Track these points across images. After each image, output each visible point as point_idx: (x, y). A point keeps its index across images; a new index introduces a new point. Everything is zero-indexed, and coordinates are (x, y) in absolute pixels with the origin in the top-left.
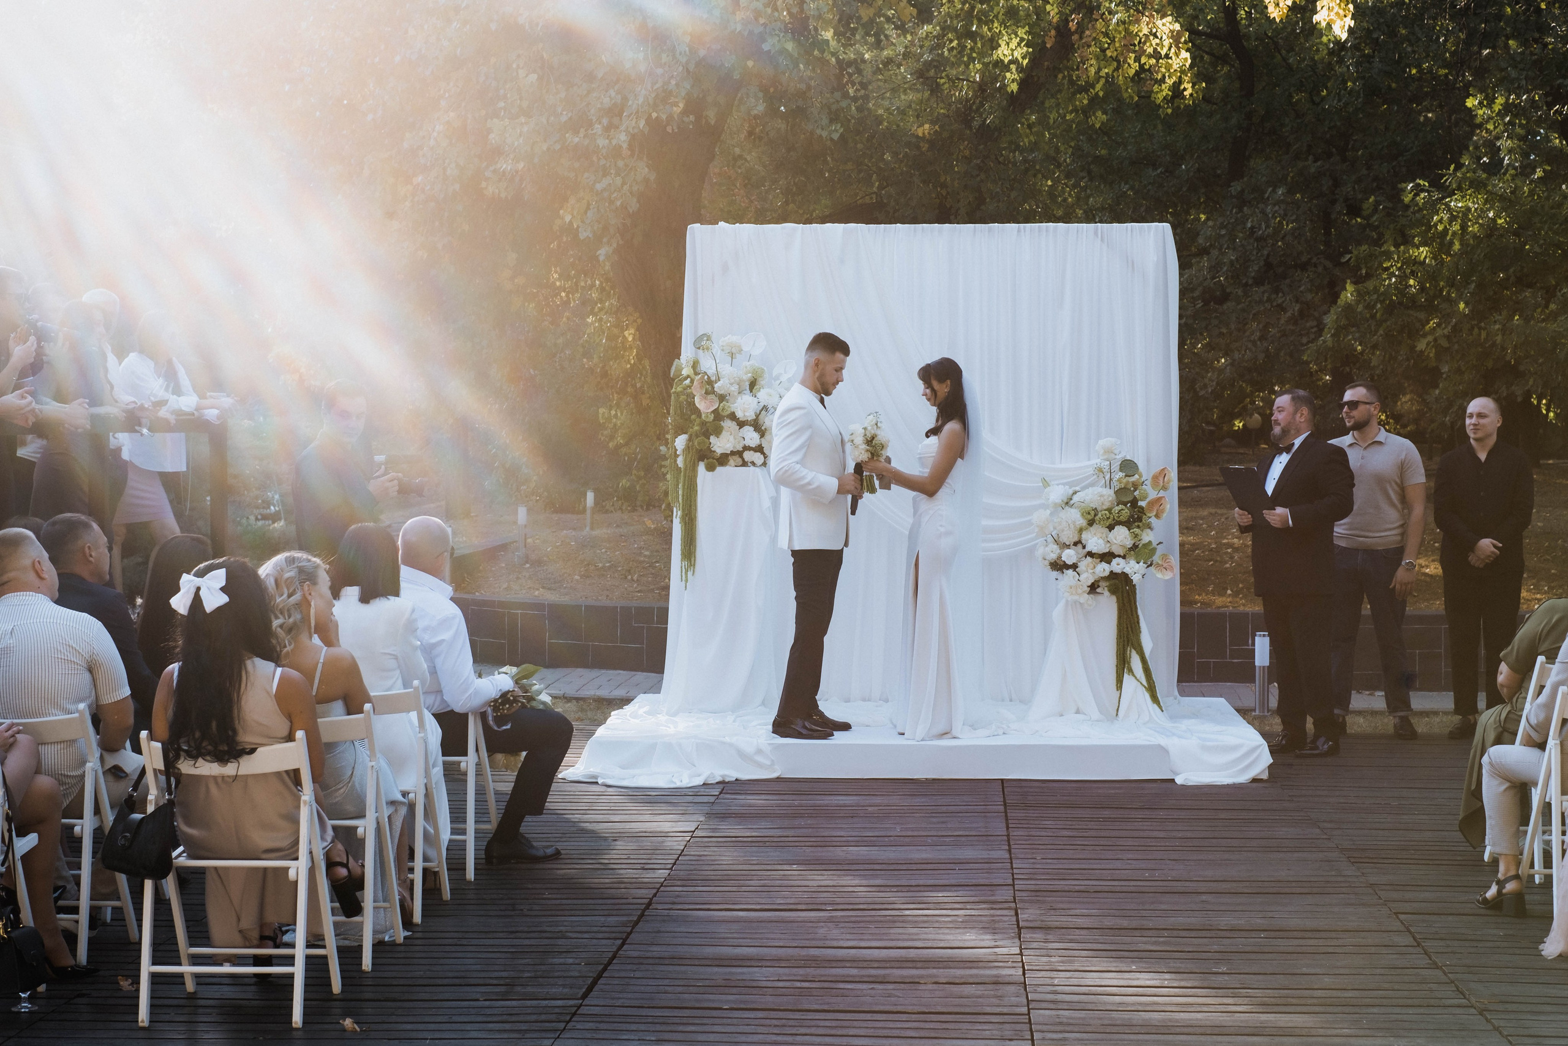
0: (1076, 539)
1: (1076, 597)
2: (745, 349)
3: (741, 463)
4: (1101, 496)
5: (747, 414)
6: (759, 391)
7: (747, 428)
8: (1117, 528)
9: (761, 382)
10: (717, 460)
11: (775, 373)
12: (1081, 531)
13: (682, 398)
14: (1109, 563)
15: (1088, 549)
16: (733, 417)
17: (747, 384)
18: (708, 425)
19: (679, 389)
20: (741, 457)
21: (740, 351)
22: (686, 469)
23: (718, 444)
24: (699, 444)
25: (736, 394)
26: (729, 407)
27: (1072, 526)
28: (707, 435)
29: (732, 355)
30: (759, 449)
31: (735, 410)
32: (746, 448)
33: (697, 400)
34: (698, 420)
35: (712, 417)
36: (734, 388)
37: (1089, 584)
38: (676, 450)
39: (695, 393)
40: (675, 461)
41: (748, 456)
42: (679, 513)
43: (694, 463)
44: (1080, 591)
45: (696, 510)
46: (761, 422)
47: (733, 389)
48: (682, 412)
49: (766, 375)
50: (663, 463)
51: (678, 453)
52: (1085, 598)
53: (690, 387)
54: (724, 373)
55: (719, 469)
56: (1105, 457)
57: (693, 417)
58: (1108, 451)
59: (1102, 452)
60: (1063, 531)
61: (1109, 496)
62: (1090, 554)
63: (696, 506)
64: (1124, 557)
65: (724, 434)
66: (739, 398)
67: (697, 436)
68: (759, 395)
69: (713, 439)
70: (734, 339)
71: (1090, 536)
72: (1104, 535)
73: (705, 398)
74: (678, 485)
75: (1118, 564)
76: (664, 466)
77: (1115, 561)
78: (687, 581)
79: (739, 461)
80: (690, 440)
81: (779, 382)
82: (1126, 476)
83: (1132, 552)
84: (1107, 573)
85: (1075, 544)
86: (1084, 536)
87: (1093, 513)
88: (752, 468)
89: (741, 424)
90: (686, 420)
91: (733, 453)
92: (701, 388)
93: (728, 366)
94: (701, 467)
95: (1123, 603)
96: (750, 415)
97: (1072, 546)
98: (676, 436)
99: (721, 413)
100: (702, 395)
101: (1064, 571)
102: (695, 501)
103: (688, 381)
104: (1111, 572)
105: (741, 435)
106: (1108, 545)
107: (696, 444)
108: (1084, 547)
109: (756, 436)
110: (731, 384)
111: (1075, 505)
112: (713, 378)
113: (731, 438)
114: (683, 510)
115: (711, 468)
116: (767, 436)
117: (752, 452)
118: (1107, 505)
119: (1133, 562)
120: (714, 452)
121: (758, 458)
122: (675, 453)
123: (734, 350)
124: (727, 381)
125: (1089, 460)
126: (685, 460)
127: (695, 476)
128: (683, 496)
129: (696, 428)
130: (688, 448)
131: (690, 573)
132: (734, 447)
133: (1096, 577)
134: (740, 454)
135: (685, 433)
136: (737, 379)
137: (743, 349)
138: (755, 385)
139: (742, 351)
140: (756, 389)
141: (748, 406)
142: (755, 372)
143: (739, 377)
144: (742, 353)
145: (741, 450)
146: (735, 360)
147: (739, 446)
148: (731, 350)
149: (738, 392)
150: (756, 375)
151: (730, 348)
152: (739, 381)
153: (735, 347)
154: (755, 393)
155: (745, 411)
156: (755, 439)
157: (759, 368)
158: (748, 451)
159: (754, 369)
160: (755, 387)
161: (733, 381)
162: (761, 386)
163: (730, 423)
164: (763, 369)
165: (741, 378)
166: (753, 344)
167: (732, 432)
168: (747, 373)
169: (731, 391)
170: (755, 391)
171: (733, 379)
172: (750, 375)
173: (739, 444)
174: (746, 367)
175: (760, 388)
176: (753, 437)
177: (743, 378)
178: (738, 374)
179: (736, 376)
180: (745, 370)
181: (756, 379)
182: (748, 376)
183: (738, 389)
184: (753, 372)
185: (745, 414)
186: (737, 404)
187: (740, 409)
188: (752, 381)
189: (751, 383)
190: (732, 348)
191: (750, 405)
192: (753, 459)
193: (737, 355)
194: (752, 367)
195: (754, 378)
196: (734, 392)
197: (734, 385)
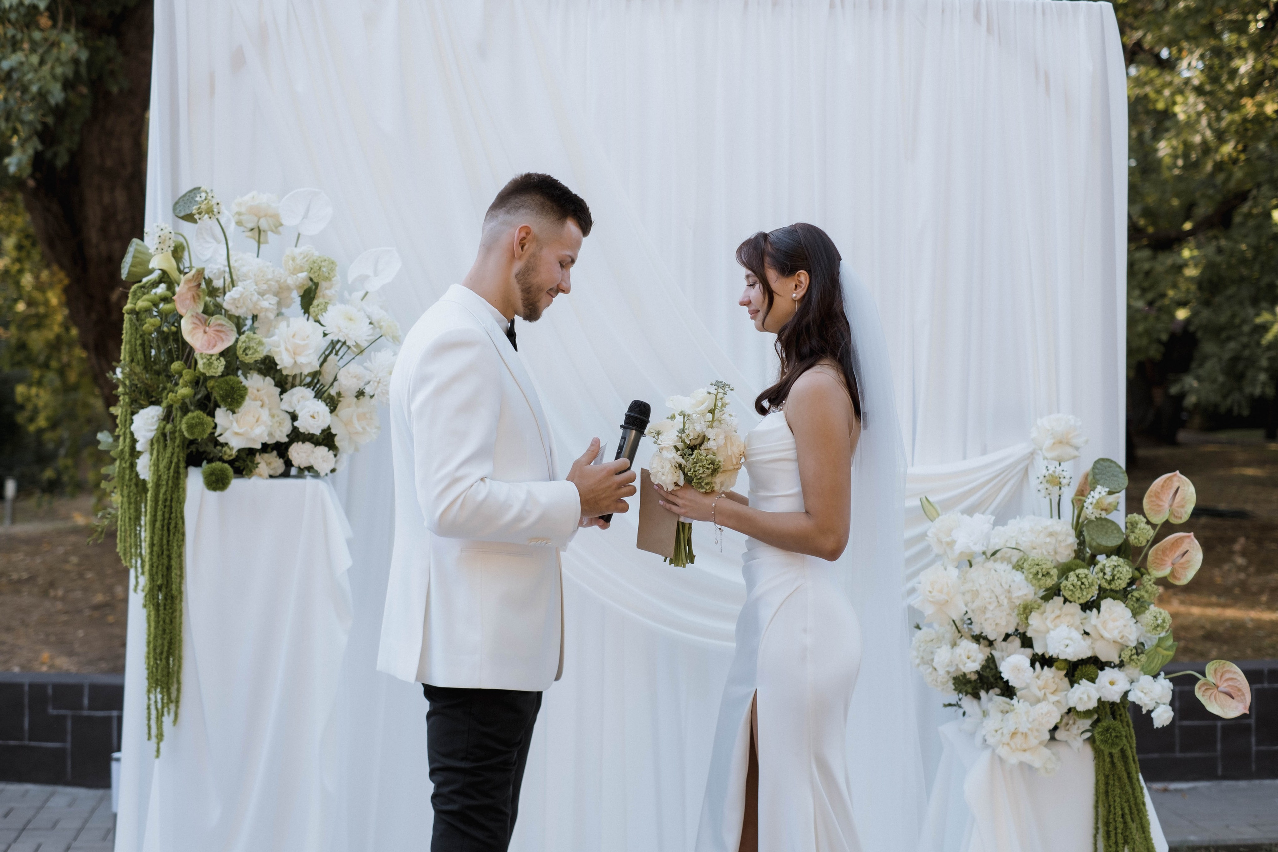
0: (1011, 630)
1: (1027, 757)
2: (289, 221)
3: (283, 470)
4: (1051, 534)
5: (301, 360)
6: (325, 310)
7: (298, 391)
8: (1106, 604)
9: (326, 292)
10: (231, 463)
11: (352, 275)
12: (1027, 610)
13: (150, 324)
14: (1093, 680)
15: (1039, 650)
16: (268, 367)
17: (297, 294)
18: (210, 384)
19: (142, 304)
20: (284, 455)
21: (277, 226)
22: (157, 485)
23: (235, 428)
24: (190, 427)
25: (271, 316)
26: (260, 343)
27: (1006, 602)
28: (207, 405)
29: (258, 233)
30: (327, 439)
31: (272, 352)
32: (298, 437)
33: (186, 326)
34: (187, 375)
35: (220, 366)
36: (268, 303)
37: (1052, 726)
38: (134, 441)
39: (181, 311)
40: (133, 466)
41: (299, 453)
42: (143, 581)
43: (177, 472)
44: (1034, 742)
45: (181, 576)
46: (327, 378)
47: (265, 304)
48: (147, 356)
49: (337, 278)
50: (104, 470)
51: (139, 447)
52: (1040, 757)
53: (165, 300)
54: (244, 269)
55: (236, 484)
56: (1054, 454)
57: (176, 366)
58: (1062, 441)
59: (1048, 442)
60: (984, 610)
61: (1068, 535)
62: (1046, 661)
63: (181, 568)
64: (1121, 665)
65: (248, 404)
66: (282, 325)
67: (185, 410)
68: (325, 318)
69: (221, 416)
70: (263, 198)
71: (1049, 623)
72: (1078, 622)
73: (206, 324)
74: (138, 518)
75: (1112, 683)
76: (107, 477)
77: (1106, 676)
78: (160, 736)
79: (278, 465)
80: (168, 417)
81: (362, 294)
82: (1110, 493)
83: (1143, 658)
84: (1093, 704)
85: (1007, 637)
86: (1035, 621)
87: (1054, 572)
88: (308, 481)
89: (283, 384)
90: (158, 373)
91: (267, 448)
92: (195, 298)
93: (250, 256)
94: (195, 480)
95: (1113, 763)
96: (308, 362)
97: (999, 644)
98: (136, 406)
99: (242, 357)
100: (196, 316)
101: (983, 694)
102: (180, 555)
103: (161, 289)
104: (1099, 700)
105: (285, 406)
106: (1088, 641)
107: (184, 427)
108: (1027, 642)
109: (321, 407)
110: (261, 294)
111: (998, 555)
112: (218, 283)
113: (264, 414)
114: (152, 579)
115: (217, 482)
116: (344, 410)
117: (308, 446)
118: (1066, 553)
119: (1146, 679)
120: (226, 444)
121: (319, 456)
122: (133, 448)
123: (263, 224)
124: (252, 288)
125: (965, 458)
126: (157, 464)
127: (181, 502)
128: (152, 545)
129: (184, 391)
130: (162, 438)
131: (167, 720)
132: (270, 434)
133: (1066, 710)
134: (281, 449)
135: (157, 403)
136: (273, 283)
137: (284, 221)
138: (312, 299)
139: (281, 225)
140: (318, 305)
141: (302, 343)
142: (318, 268)
143: (279, 279)
144: (280, 228)
145: (286, 440)
146: (266, 242)
147: (281, 431)
148: (258, 221)
149: (275, 312)
150: (318, 275)
151: (256, 219)
152: (280, 288)
153: (265, 216)
154: (316, 313)
155: (294, 354)
156: (315, 415)
157: (325, 260)
158: (300, 443)
159: (314, 262)
160: (315, 303)
161: (265, 287)
162: (327, 301)
163: (262, 381)
164: (333, 263)
165: (282, 281)
166: (307, 210)
167: (266, 401)
168: (294, 272)
169: (261, 308)
170: (316, 310)
171: (264, 284)
172: (303, 275)
173: (280, 428)
174: (293, 259)
175: (326, 303)
176: (318, 412)
177: (285, 281)
178: (276, 273)
179: (270, 276)
180: (290, 265)
181: (316, 285)
182: (297, 276)
183: (272, 305)
184: (311, 268)
185: (294, 359)
186: (275, 338)
187: (282, 348)
188: (305, 288)
189: (305, 292)
190: (259, 218)
191: (304, 340)
192: (312, 461)
193: (269, 233)
194: (304, 257)
195: (310, 283)
196: (267, 310)
197: (267, 296)
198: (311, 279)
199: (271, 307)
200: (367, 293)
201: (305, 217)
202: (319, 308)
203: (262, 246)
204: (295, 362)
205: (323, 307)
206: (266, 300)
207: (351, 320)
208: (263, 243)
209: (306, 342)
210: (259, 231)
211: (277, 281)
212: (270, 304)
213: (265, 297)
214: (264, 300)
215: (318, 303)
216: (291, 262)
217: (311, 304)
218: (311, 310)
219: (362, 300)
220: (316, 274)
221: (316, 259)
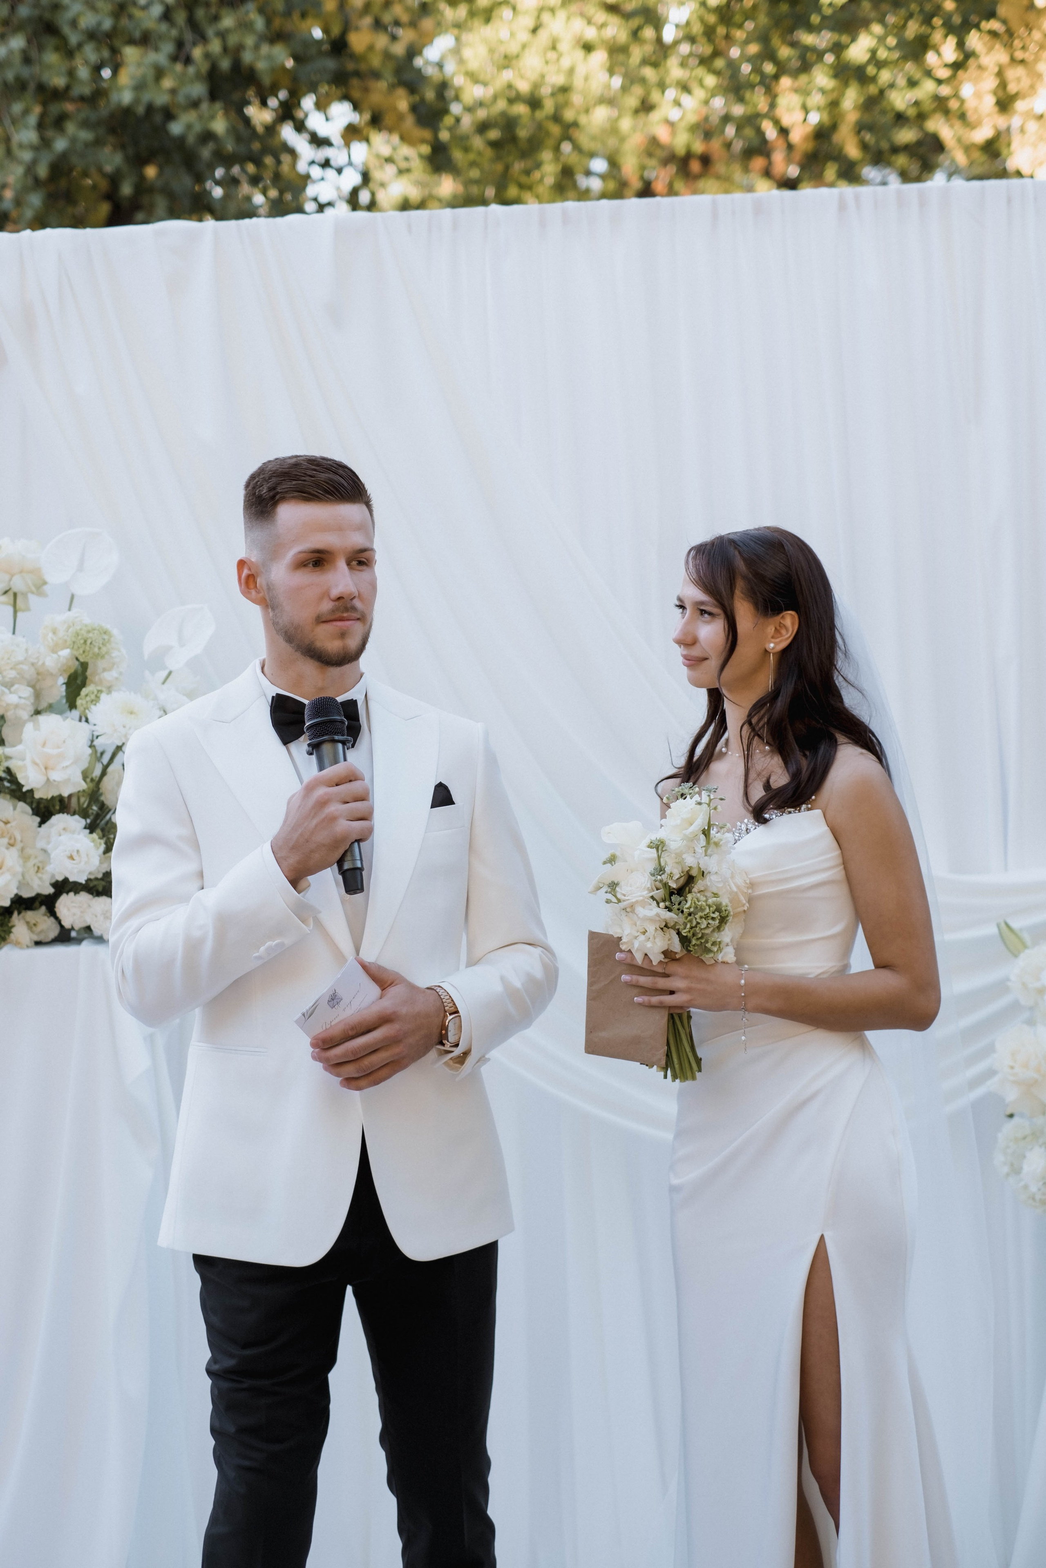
2: (54, 577)
3: (54, 932)
5: (58, 775)
6: (96, 700)
7: (59, 820)
9: (104, 675)
11: (147, 648)
16: (13, 787)
17: (62, 680)
20: (52, 912)
21: (40, 586)
25: (25, 714)
29: (14, 598)
30: (102, 886)
31: (13, 765)
32: (63, 887)
36: (18, 698)
41: (72, 909)
46: (101, 798)
47: (12, 698)
49: (122, 652)
66: (32, 728)
68: (97, 713)
70: (15, 548)
79: (46, 927)
81: (165, 673)
88: (85, 949)
89: (42, 809)
91: (21, 904)
96: (68, 779)
105: (41, 844)
109: (90, 843)
110: (7, 686)
113: (13, 856)
117: (84, 896)
121: (102, 913)
123: (18, 584)
132: (24, 884)
134: (48, 903)
136: (25, 667)
137: (48, 578)
138: (84, 685)
139: (45, 583)
140: (87, 695)
141: (55, 752)
142: (82, 641)
143: (35, 661)
144: (45, 587)
145: (51, 890)
146: (28, 609)
147: (40, 879)
148: (10, 580)
149: (31, 709)
150: (84, 652)
151: (7, 577)
152: (38, 674)
153: (21, 572)
154: (85, 706)
155: (46, 768)
156: (75, 854)
157: (94, 629)
158: (71, 894)
159: (78, 634)
160: (84, 691)
161: (12, 674)
162: (99, 688)
163: (11, 808)
164: (105, 633)
165: (40, 663)
166: (82, 562)
167: (19, 838)
168: (54, 650)
169: (8, 705)
170: (84, 702)
171: (11, 669)
172: (65, 653)
173: (39, 875)
174: (54, 633)
175: (98, 691)
176: (78, 851)
177: (43, 664)
178: (30, 652)
179: (20, 658)
180: (50, 639)
181: (84, 666)
182: (59, 656)
183: (25, 698)
184: (74, 642)
185: (46, 775)
186: (20, 747)
187: (28, 762)
188: (72, 671)
189: (70, 677)
190: (12, 576)
191: (59, 747)
192: (89, 920)
193: (30, 596)
194: (69, 627)
195: (77, 663)
196: (17, 706)
197: (16, 686)
198: (77, 659)
199: (23, 701)
200: (170, 673)
201: (80, 568)
202: (88, 699)
203: (19, 614)
204: (48, 779)
205: (93, 697)
206: (15, 693)
207: (131, 713)
208: (23, 611)
209: (60, 750)
210: (15, 595)
211: (33, 664)
212: (20, 697)
213: (13, 689)
214: (11, 693)
215: (87, 692)
216: (51, 635)
217: (79, 694)
218: (79, 702)
219: (164, 683)
220: (81, 652)
221: (81, 629)
